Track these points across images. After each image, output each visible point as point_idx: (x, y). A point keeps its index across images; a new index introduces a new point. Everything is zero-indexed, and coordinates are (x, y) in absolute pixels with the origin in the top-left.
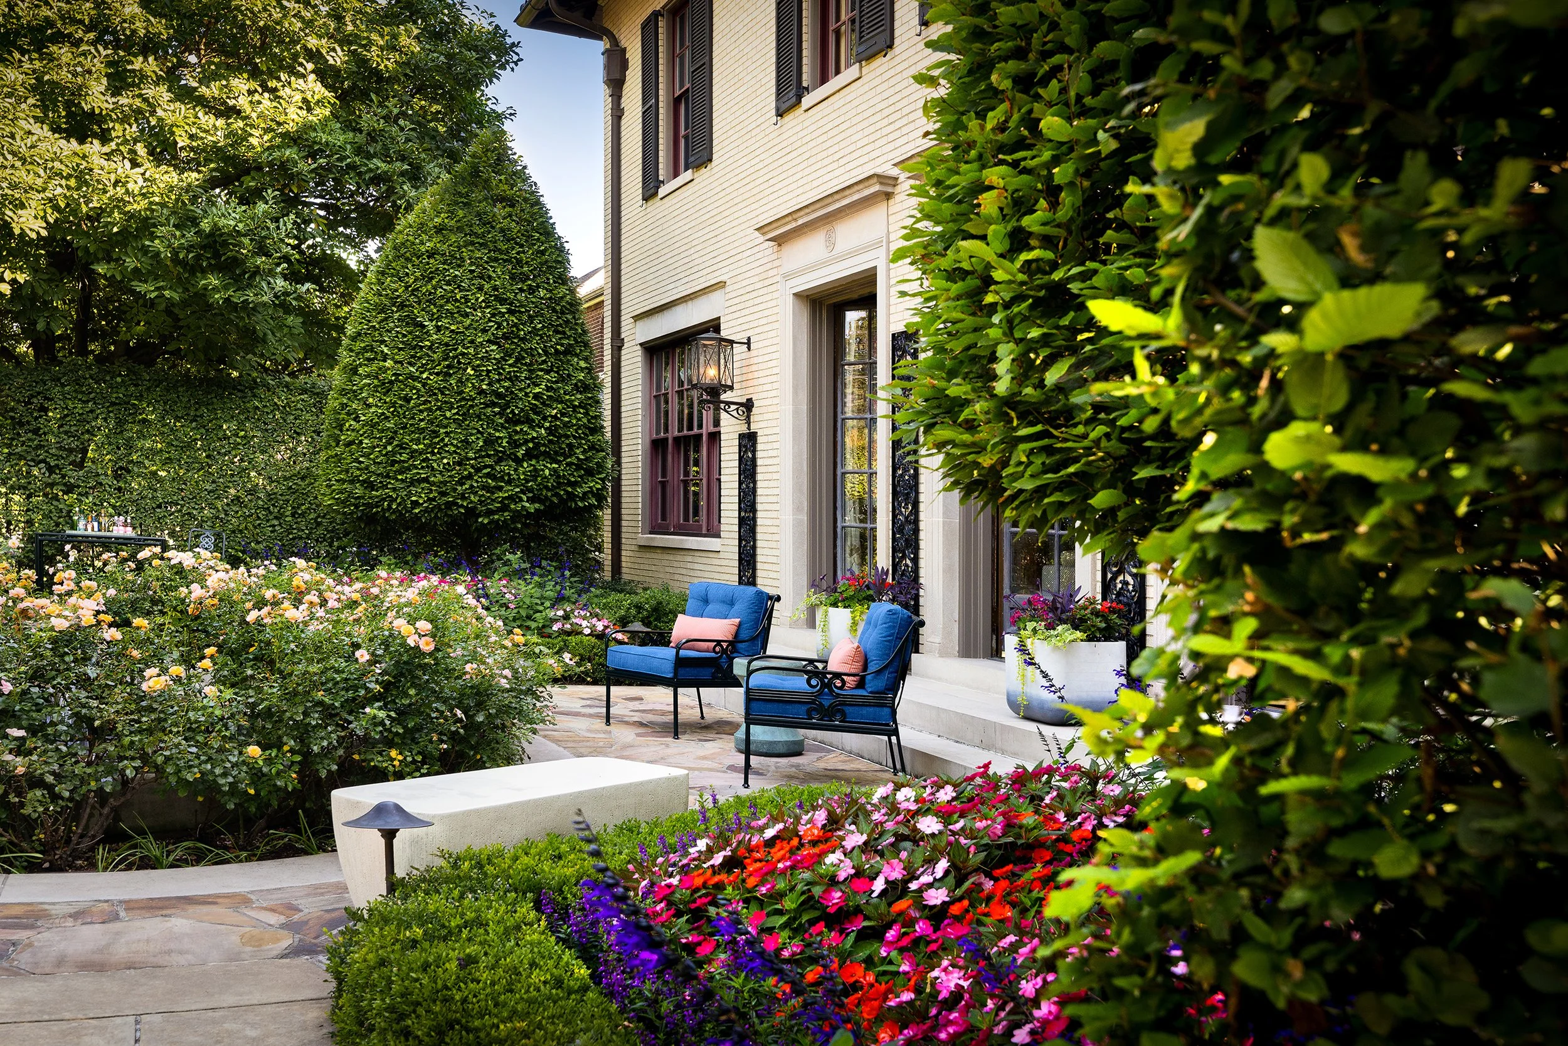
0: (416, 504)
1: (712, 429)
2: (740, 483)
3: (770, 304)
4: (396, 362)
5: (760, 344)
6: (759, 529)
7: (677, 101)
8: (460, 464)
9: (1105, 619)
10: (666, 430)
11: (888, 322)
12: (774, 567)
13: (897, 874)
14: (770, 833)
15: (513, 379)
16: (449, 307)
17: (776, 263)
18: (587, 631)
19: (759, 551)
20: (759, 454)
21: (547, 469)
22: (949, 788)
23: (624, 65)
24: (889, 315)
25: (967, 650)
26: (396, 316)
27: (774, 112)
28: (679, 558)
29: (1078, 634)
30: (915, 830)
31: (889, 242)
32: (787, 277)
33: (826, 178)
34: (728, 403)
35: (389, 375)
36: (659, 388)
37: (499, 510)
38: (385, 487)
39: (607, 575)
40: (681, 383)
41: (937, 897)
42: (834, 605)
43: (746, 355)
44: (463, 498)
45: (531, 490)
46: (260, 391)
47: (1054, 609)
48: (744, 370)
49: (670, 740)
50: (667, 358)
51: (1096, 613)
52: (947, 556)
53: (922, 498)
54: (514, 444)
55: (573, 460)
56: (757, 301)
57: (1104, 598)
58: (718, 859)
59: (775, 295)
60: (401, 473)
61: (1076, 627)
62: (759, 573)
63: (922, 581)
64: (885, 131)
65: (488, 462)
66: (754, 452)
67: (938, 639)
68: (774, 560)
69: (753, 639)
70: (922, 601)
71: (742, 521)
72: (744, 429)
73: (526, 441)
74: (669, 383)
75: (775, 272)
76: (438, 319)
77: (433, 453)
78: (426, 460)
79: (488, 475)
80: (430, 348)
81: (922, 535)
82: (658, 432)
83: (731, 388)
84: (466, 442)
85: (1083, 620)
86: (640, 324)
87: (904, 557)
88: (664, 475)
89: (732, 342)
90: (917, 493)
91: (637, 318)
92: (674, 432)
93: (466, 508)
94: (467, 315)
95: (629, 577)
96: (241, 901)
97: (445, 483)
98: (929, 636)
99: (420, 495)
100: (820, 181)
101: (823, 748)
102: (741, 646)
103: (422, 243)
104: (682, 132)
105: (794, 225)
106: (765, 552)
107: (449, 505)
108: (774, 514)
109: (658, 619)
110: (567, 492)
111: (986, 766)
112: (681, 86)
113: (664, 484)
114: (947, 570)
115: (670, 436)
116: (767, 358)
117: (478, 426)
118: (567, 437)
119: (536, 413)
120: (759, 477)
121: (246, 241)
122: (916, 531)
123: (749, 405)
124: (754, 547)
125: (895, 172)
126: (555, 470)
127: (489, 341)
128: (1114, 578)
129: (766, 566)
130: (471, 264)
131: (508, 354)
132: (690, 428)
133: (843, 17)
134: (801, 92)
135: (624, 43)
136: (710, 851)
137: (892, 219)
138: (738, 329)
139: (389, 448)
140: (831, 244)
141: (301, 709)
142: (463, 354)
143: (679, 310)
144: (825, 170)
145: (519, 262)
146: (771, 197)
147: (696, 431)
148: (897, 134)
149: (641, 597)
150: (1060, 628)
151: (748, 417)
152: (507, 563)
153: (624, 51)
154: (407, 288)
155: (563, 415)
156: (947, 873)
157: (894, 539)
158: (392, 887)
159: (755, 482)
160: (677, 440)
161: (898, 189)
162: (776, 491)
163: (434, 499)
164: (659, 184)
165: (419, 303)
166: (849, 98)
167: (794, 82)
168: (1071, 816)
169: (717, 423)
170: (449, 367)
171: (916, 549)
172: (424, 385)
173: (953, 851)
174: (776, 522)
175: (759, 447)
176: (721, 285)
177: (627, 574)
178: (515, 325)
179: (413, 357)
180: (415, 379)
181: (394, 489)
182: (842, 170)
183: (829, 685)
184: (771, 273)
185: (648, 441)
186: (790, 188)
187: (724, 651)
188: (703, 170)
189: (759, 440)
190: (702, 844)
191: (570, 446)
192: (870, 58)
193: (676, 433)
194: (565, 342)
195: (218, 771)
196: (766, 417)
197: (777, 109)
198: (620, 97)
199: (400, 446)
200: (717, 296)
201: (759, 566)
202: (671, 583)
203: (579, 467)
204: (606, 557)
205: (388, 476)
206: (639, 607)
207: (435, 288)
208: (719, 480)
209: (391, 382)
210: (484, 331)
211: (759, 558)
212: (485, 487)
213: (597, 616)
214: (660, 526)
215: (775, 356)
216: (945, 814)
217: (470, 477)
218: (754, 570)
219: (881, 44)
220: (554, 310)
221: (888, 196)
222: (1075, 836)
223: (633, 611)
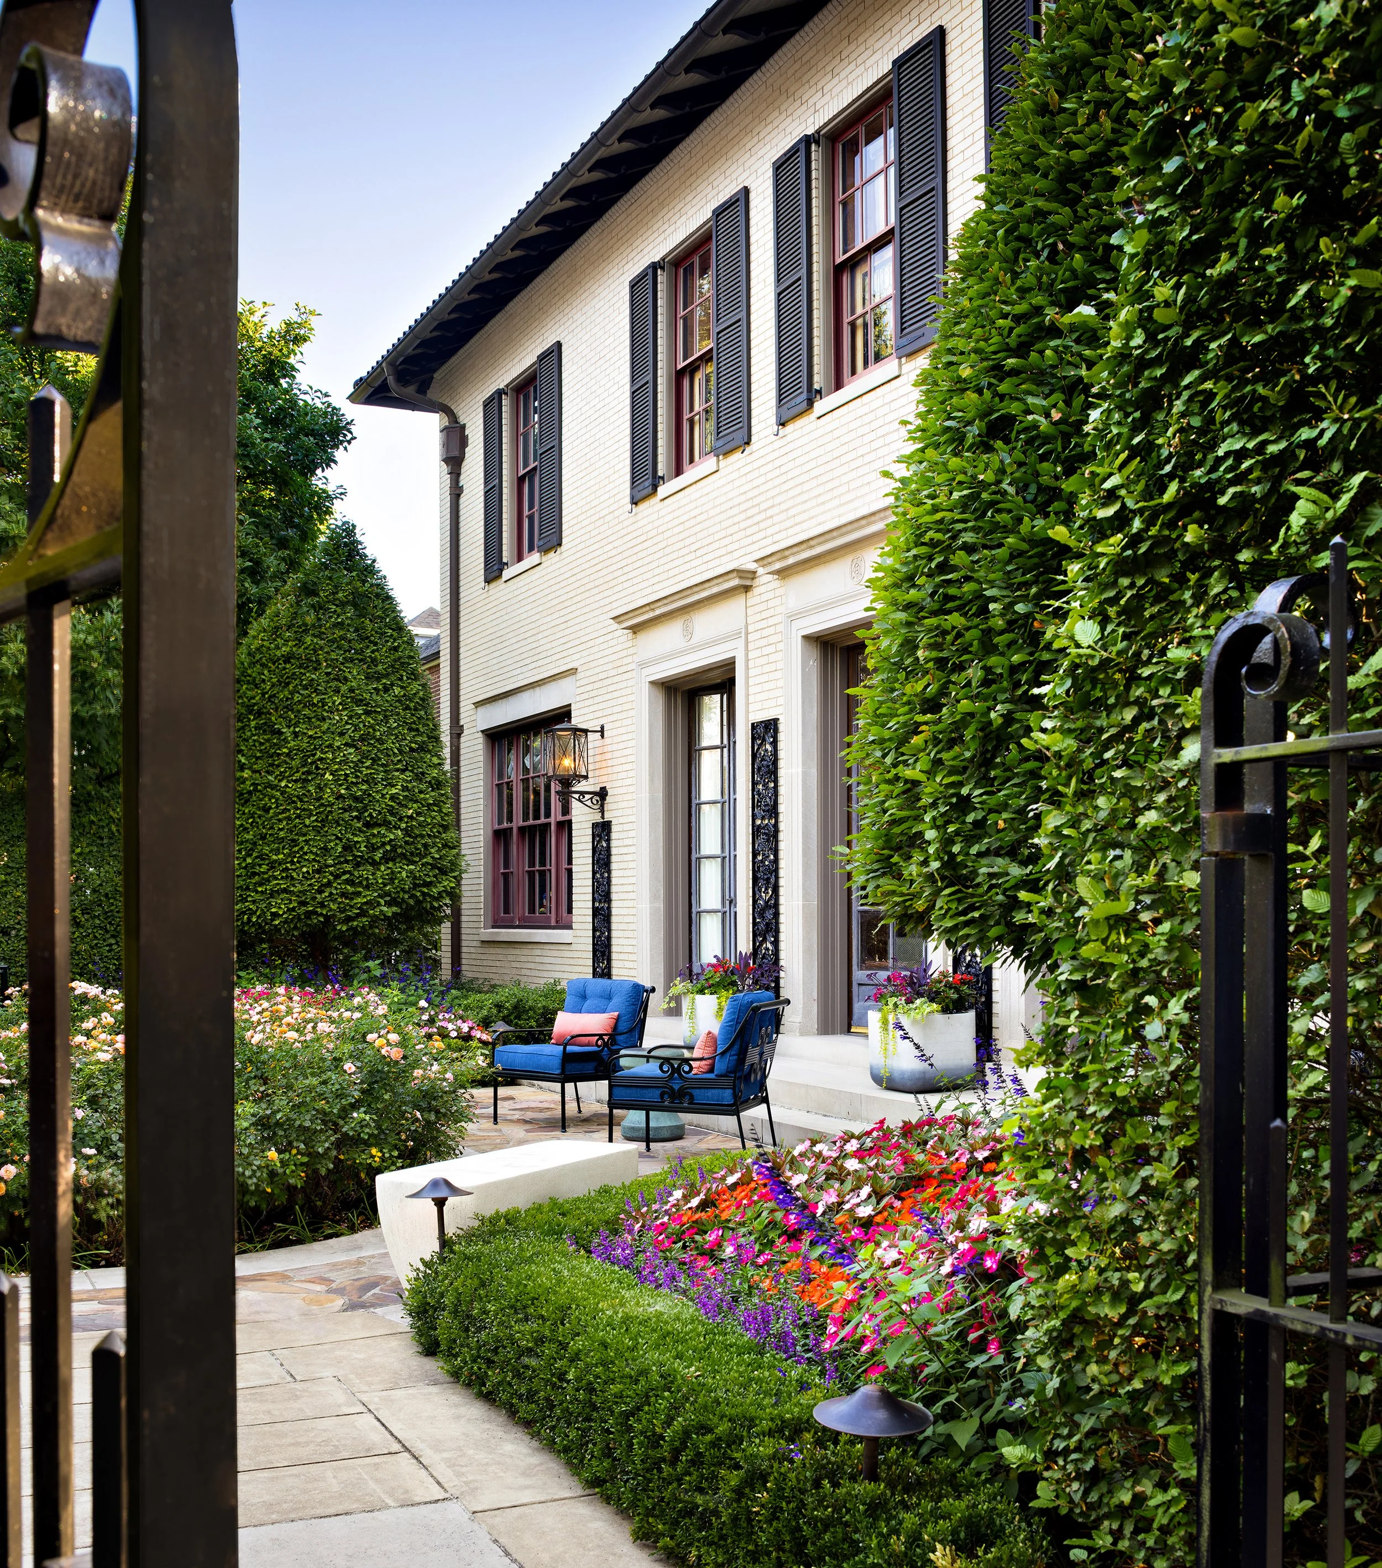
0: (275, 915)
1: (560, 818)
2: (594, 873)
3: (624, 692)
4: (254, 772)
5: (615, 732)
6: (614, 919)
7: (521, 480)
8: (318, 871)
9: (957, 991)
10: (510, 819)
11: (747, 712)
12: (631, 957)
13: (833, 1199)
14: (731, 1180)
15: (370, 781)
16: (306, 712)
17: (631, 651)
18: (454, 1034)
19: (614, 941)
20: (613, 843)
21: (404, 871)
22: (854, 1142)
23: (463, 442)
24: (747, 704)
25: (826, 1028)
26: (253, 724)
27: (628, 499)
28: (526, 952)
29: (935, 1006)
30: (842, 1168)
31: (747, 634)
32: (643, 665)
33: (682, 568)
34: (582, 793)
35: (248, 786)
36: (501, 776)
37: (358, 915)
38: (244, 900)
39: (446, 972)
40: (526, 770)
41: (865, 1211)
42: (701, 992)
43: (600, 743)
44: (322, 905)
45: (388, 894)
46: (96, 805)
47: (912, 984)
48: (598, 758)
49: (558, 1133)
50: (511, 744)
51: (949, 986)
52: (806, 938)
53: (782, 882)
54: (372, 848)
55: (429, 860)
56: (611, 688)
57: (955, 971)
58: (695, 1202)
59: (630, 683)
60: (261, 884)
61: (932, 1000)
62: (614, 964)
63: (782, 963)
64: (742, 525)
65: (348, 867)
66: (608, 841)
67: (798, 1018)
68: (630, 949)
69: (631, 1030)
70: (782, 983)
71: (596, 912)
72: (597, 818)
73: (384, 844)
74: (512, 772)
75: (629, 659)
76: (296, 725)
77: (292, 863)
78: (287, 869)
79: (347, 882)
80: (288, 755)
81: (782, 919)
82: (500, 822)
83: (586, 777)
84: (325, 849)
85: (938, 993)
86: (481, 710)
87: (765, 940)
88: (506, 866)
89: (586, 731)
90: (777, 878)
91: (478, 704)
92: (518, 821)
93: (326, 917)
94: (324, 719)
95: (470, 975)
96: (283, 1277)
97: (304, 892)
98: (792, 1016)
99: (280, 906)
100: (676, 571)
101: (701, 1131)
102: (619, 1038)
103: (277, 647)
104: (526, 512)
105: (651, 615)
106: (621, 941)
107: (308, 914)
108: (630, 904)
109: (518, 1017)
110: (423, 894)
111: (882, 1122)
112: (525, 466)
113: (506, 876)
114: (807, 950)
115: (514, 825)
116: (621, 746)
117: (336, 831)
118: (422, 836)
119: (392, 814)
120: (614, 866)
121: (95, 653)
122: (777, 915)
123: (602, 794)
124: (609, 938)
125: (753, 566)
126: (411, 872)
127: (346, 744)
128: (963, 952)
129: (622, 956)
130: (328, 666)
131: (365, 756)
132: (537, 817)
133: (697, 408)
134: (656, 481)
135: (462, 419)
136: (686, 1198)
137: (750, 611)
138: (591, 716)
139: (249, 860)
140: (688, 633)
141: (308, 1117)
142: (321, 759)
143: (526, 695)
144: (681, 561)
145: (374, 661)
146: (626, 585)
147: (543, 820)
148: (755, 529)
149: (501, 996)
150: (918, 1002)
151: (602, 806)
152: (368, 970)
153: (463, 427)
154: (263, 694)
155: (419, 814)
156: (869, 1196)
157: (754, 923)
158: (445, 1242)
159: (609, 872)
160: (521, 830)
161: (756, 582)
162: (633, 880)
163: (293, 909)
164: (502, 566)
165: (276, 710)
166: (706, 490)
167: (650, 471)
168: (950, 1154)
169: (566, 810)
170: (309, 773)
171: (777, 931)
172: (283, 793)
173: (874, 1180)
174: (633, 911)
175: (613, 836)
176: (573, 671)
177: (468, 971)
178: (372, 726)
179: (272, 765)
180: (273, 787)
181: (254, 902)
182: (699, 561)
183: (677, 1070)
184: (626, 661)
185: (490, 833)
186: (646, 576)
187: (605, 1044)
188: (552, 554)
189: (614, 828)
190: (678, 1194)
191: (426, 846)
192: (727, 453)
193: (521, 823)
194: (419, 739)
195: (248, 1173)
196: (625, 804)
197: (632, 498)
198: (459, 475)
199: (261, 857)
200: (566, 683)
201: (614, 956)
202: (524, 979)
203: (434, 867)
204: (445, 955)
205: (248, 889)
206: (499, 1006)
207: (292, 693)
208: (570, 872)
209: (250, 793)
210: (342, 734)
211: (614, 949)
212: (343, 895)
213: (461, 1018)
214: (503, 920)
215: (630, 744)
216: (860, 1154)
217: (329, 884)
218: (609, 960)
219: (738, 441)
220: (407, 708)
221: (747, 589)
222: (954, 1169)
223: (494, 1011)
